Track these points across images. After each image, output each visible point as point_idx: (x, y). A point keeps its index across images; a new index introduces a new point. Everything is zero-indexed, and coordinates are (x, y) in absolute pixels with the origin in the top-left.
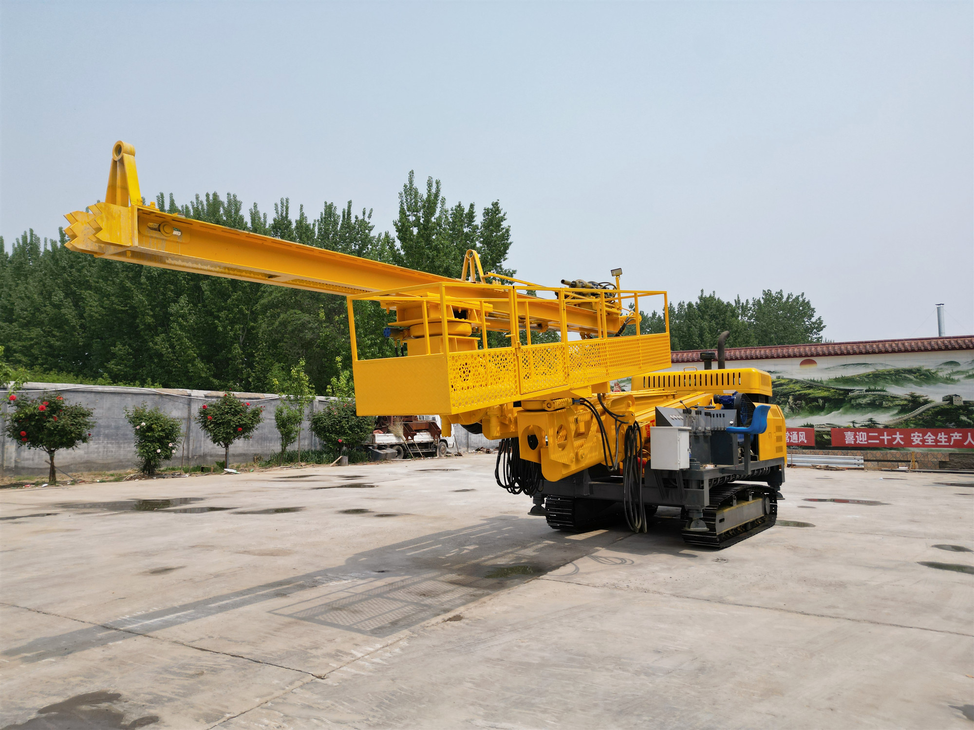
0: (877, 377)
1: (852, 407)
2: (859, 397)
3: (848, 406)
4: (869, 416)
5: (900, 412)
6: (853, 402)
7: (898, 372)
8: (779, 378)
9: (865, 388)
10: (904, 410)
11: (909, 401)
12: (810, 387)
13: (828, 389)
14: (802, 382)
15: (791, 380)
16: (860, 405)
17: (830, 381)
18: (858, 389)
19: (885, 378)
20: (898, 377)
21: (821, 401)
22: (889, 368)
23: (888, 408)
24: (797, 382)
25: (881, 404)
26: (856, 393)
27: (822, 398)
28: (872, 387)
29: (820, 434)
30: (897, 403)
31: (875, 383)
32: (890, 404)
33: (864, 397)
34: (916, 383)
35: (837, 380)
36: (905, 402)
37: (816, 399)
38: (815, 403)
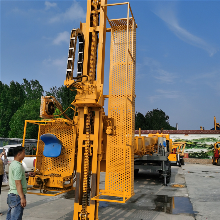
0: (203, 139)
1: (197, 147)
2: (199, 144)
3: (196, 147)
4: (202, 149)
5: (209, 149)
6: (197, 146)
7: (208, 138)
8: (179, 139)
9: (200, 142)
10: (210, 148)
11: (211, 146)
12: (187, 141)
13: (191, 142)
14: (185, 140)
15: (182, 139)
16: (199, 146)
17: (192, 140)
18: (199, 142)
19: (205, 140)
20: (208, 139)
21: (190, 145)
22: (206, 137)
23: (206, 147)
24: (184, 140)
25: (204, 146)
26: (198, 143)
27: (190, 144)
28: (202, 142)
29: (189, 154)
30: (208, 146)
31: (203, 141)
32: (206, 146)
33: (200, 144)
34: (213, 141)
35: (193, 140)
36: (210, 146)
37: (188, 145)
38: (188, 146)
